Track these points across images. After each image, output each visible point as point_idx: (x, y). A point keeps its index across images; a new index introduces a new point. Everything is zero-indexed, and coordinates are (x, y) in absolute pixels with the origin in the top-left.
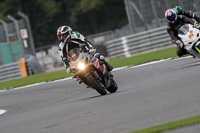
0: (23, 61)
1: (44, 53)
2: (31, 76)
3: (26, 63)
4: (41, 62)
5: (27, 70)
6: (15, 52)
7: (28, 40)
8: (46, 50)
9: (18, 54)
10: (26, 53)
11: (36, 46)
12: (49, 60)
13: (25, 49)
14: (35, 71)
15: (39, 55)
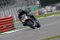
0: (37, 11)
1: (44, 8)
2: (40, 15)
3: (38, 11)
4: (43, 11)
5: (39, 14)
6: (35, 8)
7: (39, 4)
8: (44, 7)
9: (36, 9)
10: (38, 8)
11: (42, 6)
12: (45, 11)
13: (38, 7)
14: (41, 14)
15: (42, 9)
